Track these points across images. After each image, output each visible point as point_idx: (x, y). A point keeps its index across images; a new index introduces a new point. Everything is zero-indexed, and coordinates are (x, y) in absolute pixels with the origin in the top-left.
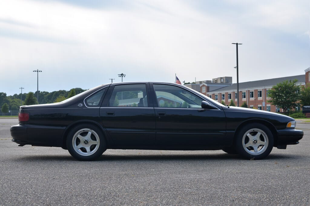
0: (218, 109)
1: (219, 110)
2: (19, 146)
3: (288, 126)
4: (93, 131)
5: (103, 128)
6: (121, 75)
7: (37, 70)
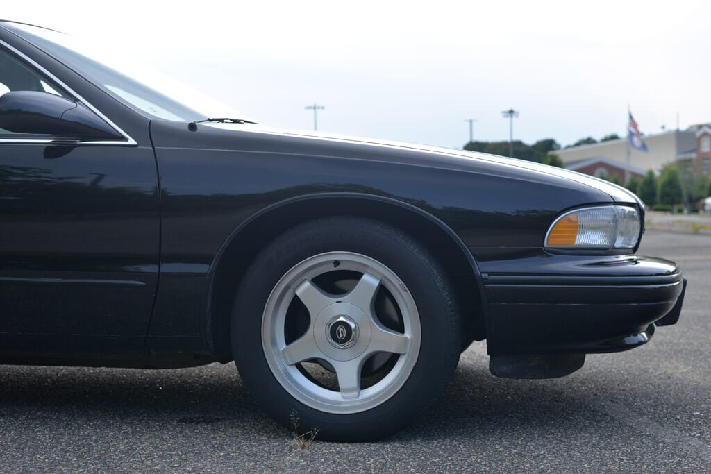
0: (123, 138)
1: (132, 142)
3: (551, 239)
6: (509, 114)
7: (313, 106)
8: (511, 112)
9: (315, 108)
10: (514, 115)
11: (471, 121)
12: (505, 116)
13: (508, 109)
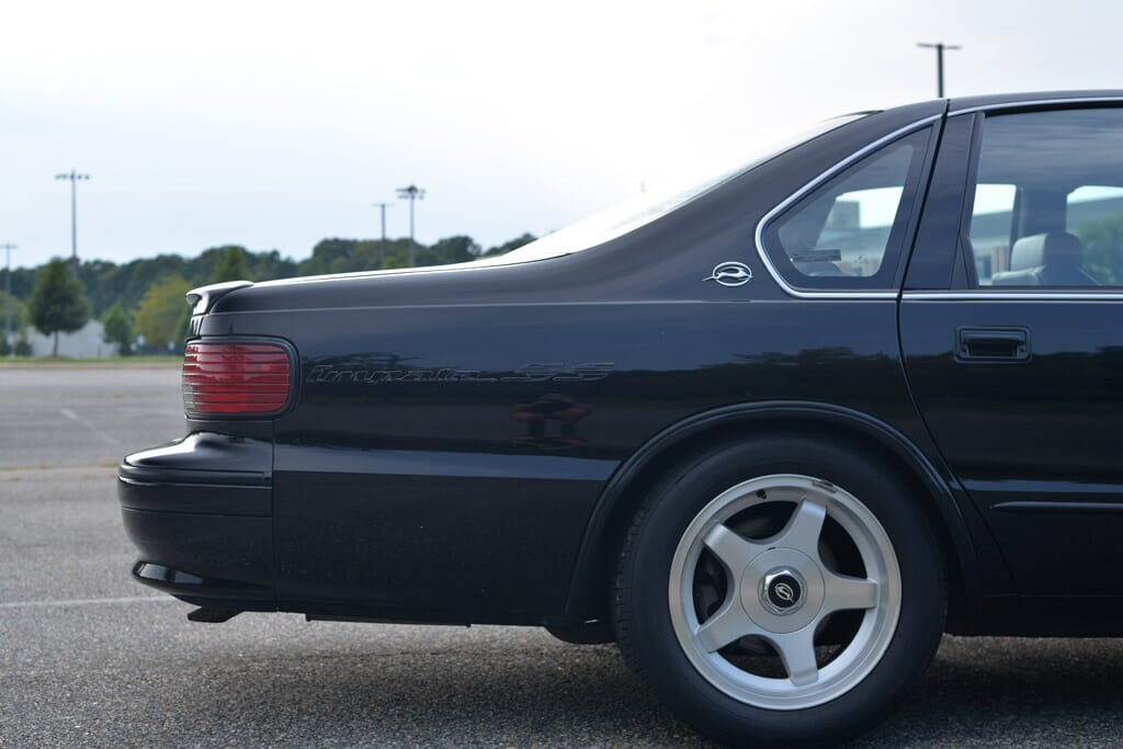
2: (192, 617)
4: (842, 496)
5: (936, 478)
6: (407, 193)
7: (69, 172)
8: (412, 190)
9: (72, 177)
10: (417, 196)
11: (383, 206)
12: (401, 197)
13: (407, 185)
